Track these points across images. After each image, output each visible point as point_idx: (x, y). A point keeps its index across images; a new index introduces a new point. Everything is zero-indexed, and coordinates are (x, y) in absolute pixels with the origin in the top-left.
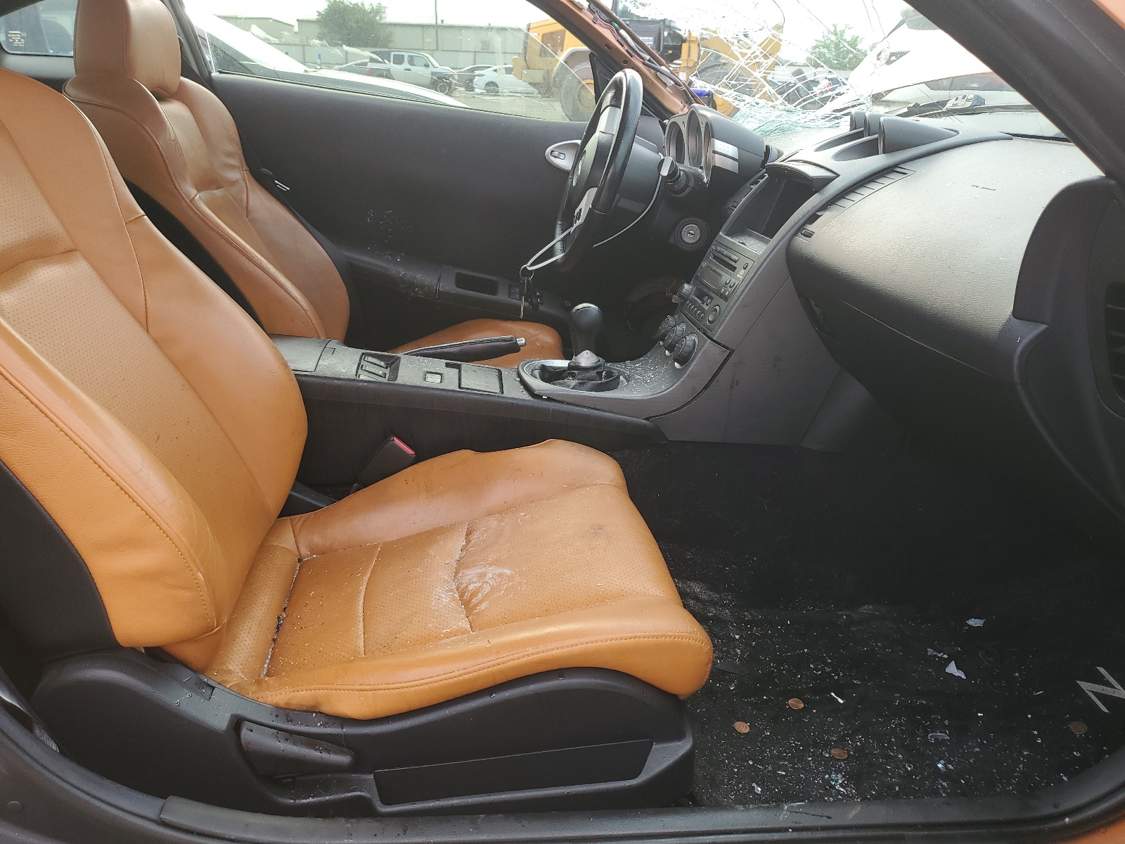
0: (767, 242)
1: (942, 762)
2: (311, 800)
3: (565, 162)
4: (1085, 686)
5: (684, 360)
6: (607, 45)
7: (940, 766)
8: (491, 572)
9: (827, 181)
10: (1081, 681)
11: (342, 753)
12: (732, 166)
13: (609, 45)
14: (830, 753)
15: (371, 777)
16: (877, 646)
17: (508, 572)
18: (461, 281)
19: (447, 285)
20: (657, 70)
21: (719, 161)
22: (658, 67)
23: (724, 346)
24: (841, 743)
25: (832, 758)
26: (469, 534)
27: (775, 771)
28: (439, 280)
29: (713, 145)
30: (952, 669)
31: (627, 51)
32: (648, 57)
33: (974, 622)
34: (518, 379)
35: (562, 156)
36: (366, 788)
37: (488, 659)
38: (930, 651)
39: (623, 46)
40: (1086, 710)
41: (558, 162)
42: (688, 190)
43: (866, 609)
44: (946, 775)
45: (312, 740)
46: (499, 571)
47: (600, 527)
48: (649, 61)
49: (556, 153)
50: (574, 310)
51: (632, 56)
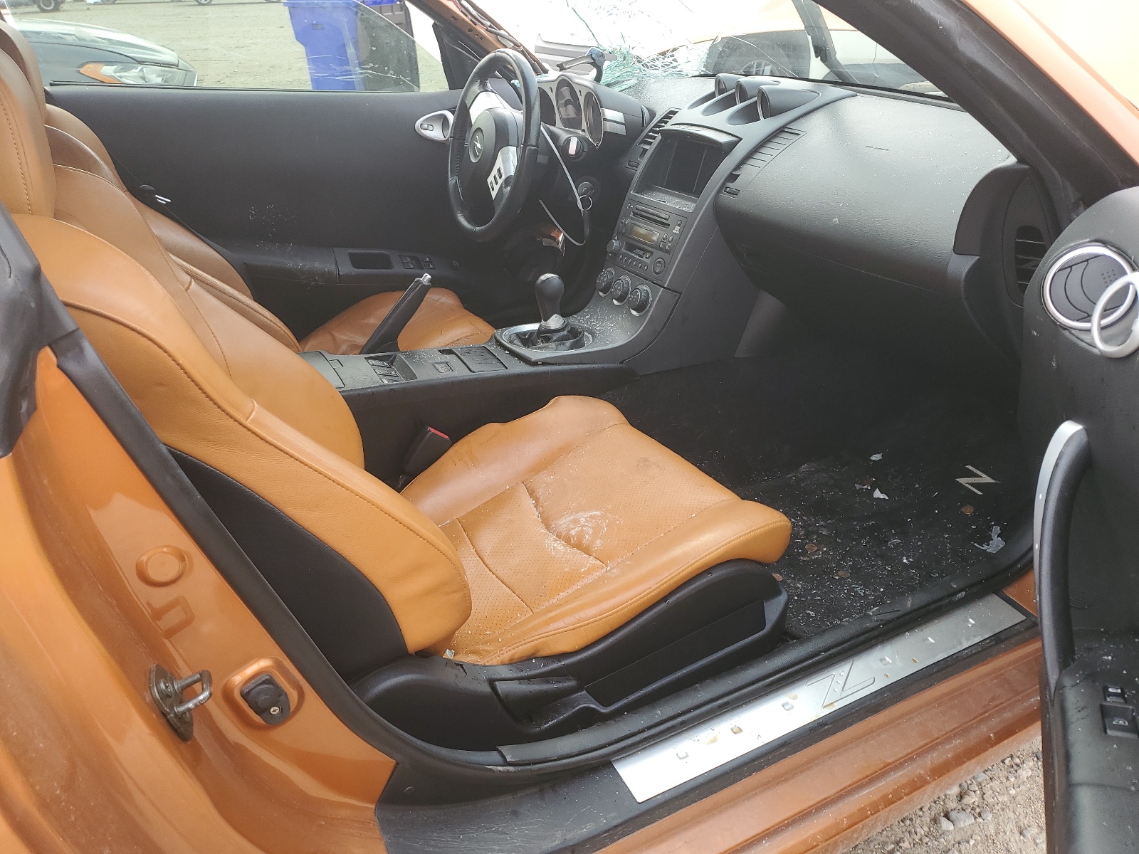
0: (694, 201)
1: (905, 558)
2: (550, 723)
3: (436, 133)
4: (963, 481)
5: (641, 308)
6: (453, 17)
7: (905, 561)
8: (583, 517)
9: (732, 146)
10: (960, 478)
11: (569, 680)
12: (621, 130)
13: (455, 17)
14: (838, 576)
15: (585, 692)
16: (823, 493)
17: (598, 513)
18: (356, 261)
19: (346, 268)
20: (497, 34)
21: (609, 127)
22: (498, 31)
23: (674, 291)
24: (839, 567)
25: (841, 579)
26: (532, 493)
27: (812, 599)
28: (336, 264)
29: (604, 114)
30: (878, 494)
31: (471, 20)
32: (489, 23)
33: (876, 457)
34: (507, 352)
35: (431, 128)
36: (585, 701)
37: (664, 576)
38: (858, 486)
39: (466, 16)
40: (968, 496)
41: (428, 133)
42: (584, 153)
43: (804, 467)
44: (911, 566)
45: (544, 677)
46: (588, 514)
47: (645, 460)
48: (490, 26)
49: (426, 126)
50: (539, 281)
51: (476, 25)
